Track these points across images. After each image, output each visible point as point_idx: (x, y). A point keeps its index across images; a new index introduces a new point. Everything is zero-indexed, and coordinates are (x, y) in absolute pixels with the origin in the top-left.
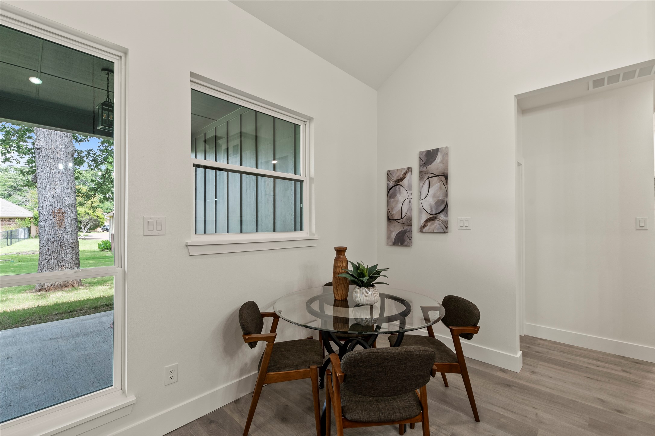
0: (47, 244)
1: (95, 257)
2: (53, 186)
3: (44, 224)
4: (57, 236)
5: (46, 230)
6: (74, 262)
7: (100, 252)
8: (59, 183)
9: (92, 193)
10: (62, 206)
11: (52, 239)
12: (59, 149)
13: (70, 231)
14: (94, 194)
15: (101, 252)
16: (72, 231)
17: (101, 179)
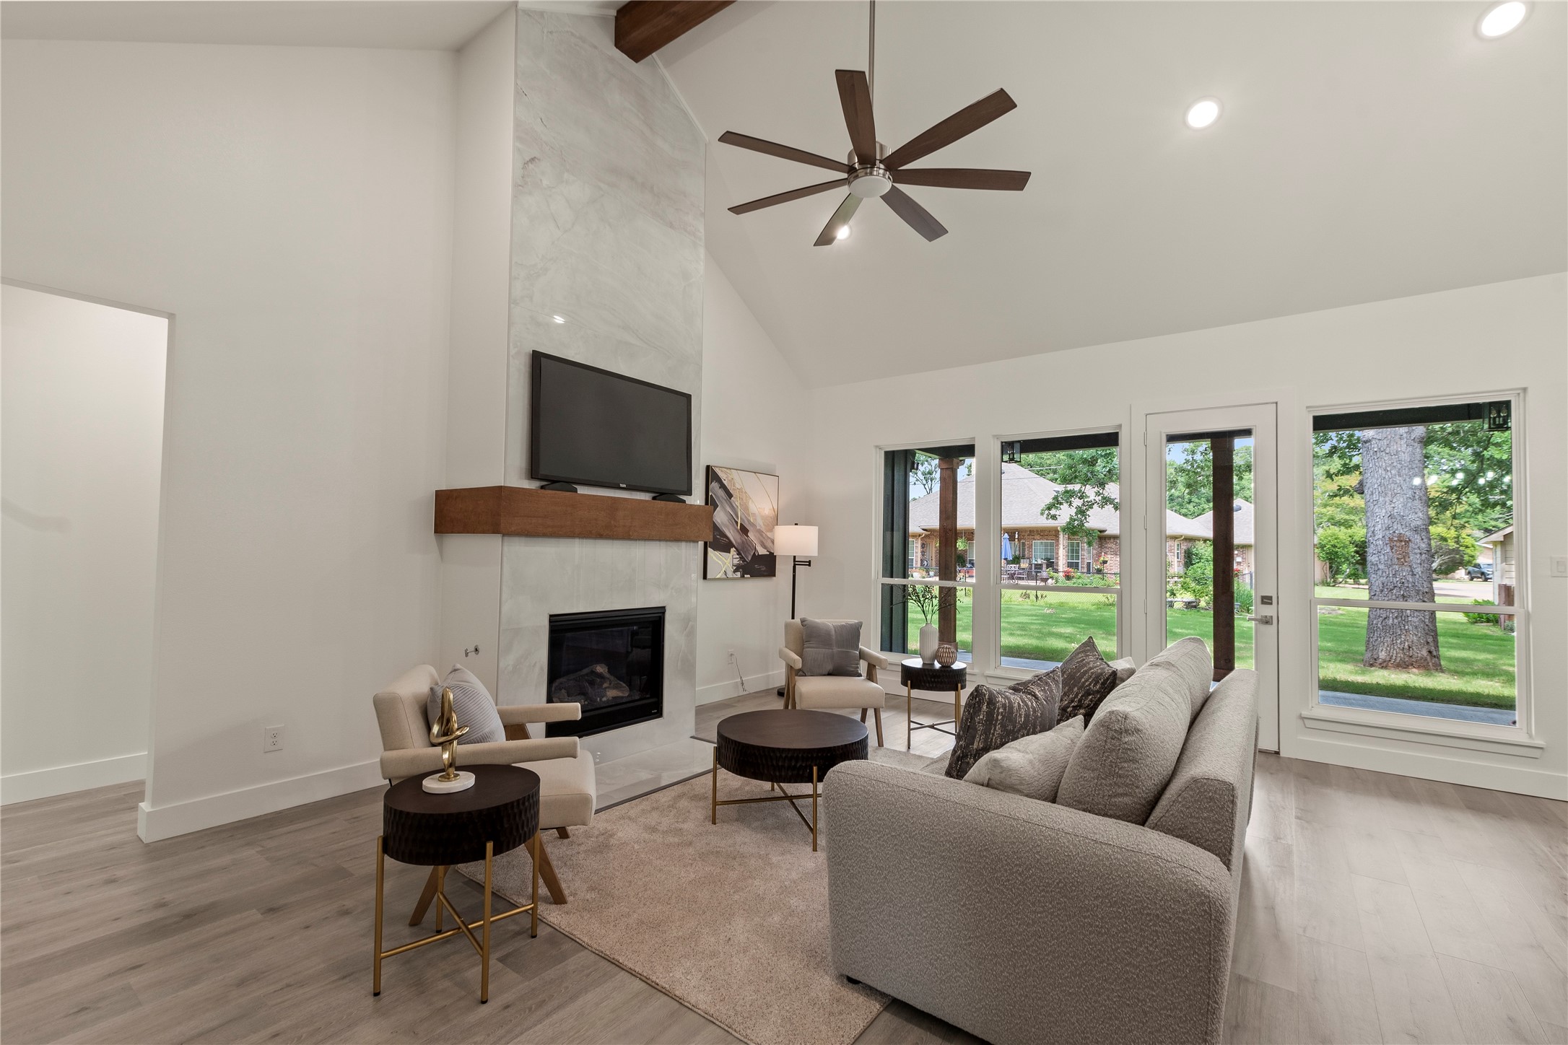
0: (1382, 591)
1: (1458, 634)
2: (1390, 498)
3: (1377, 559)
4: (1398, 579)
5: (1379, 569)
6: (1426, 628)
7: (1469, 625)
8: (1399, 492)
9: (1454, 496)
10: (1405, 530)
11: (1389, 584)
12: (1398, 436)
13: (1420, 573)
14: (1458, 498)
15: (1473, 626)
16: (1422, 572)
17: (1473, 462)
